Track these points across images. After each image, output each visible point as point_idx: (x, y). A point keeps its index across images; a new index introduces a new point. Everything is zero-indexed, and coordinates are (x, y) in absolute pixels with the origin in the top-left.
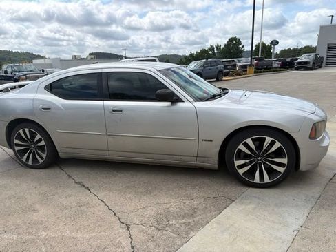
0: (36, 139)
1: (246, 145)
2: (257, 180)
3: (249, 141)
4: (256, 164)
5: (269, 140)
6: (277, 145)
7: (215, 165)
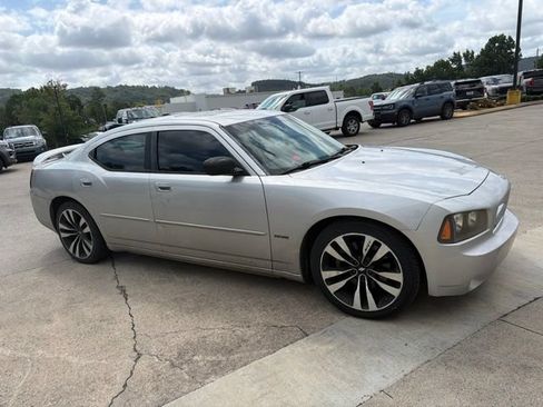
0: (81, 224)
1: (336, 246)
2: (357, 304)
3: (340, 240)
4: (356, 278)
5: (369, 240)
6: (384, 250)
7: (298, 276)
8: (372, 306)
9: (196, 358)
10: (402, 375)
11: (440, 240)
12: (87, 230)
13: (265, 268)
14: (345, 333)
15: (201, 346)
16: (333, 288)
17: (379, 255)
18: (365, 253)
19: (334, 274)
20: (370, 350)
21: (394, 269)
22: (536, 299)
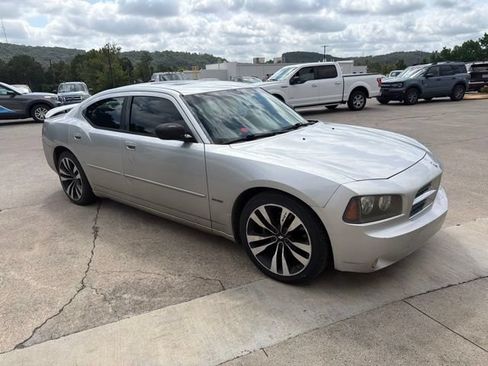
0: (74, 171)
1: (259, 214)
2: (274, 268)
3: (262, 209)
4: (276, 244)
5: (286, 212)
6: (297, 222)
7: (231, 236)
8: (286, 272)
9: (125, 296)
10: (286, 338)
11: (346, 218)
12: (79, 176)
13: (205, 226)
14: (257, 292)
15: (134, 287)
16: (256, 251)
17: (293, 227)
18: (282, 223)
19: (257, 238)
20: (271, 311)
21: (304, 241)
22: (449, 286)
